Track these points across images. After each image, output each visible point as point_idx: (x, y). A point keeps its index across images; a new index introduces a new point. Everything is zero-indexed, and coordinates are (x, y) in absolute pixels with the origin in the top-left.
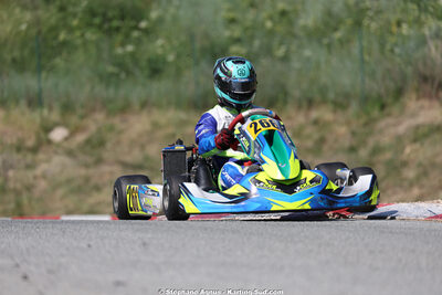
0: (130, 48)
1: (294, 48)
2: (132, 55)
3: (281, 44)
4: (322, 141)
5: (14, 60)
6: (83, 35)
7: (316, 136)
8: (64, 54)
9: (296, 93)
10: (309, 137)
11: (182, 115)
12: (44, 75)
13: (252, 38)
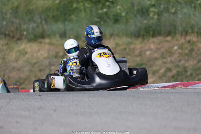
0: (105, 10)
1: (179, 8)
2: (106, 13)
3: (173, 7)
4: (192, 50)
5: (53, 17)
6: (84, 5)
7: (190, 48)
8: (76, 14)
9: (180, 29)
10: (186, 49)
11: (129, 40)
12: (67, 23)
13: (160, 4)
